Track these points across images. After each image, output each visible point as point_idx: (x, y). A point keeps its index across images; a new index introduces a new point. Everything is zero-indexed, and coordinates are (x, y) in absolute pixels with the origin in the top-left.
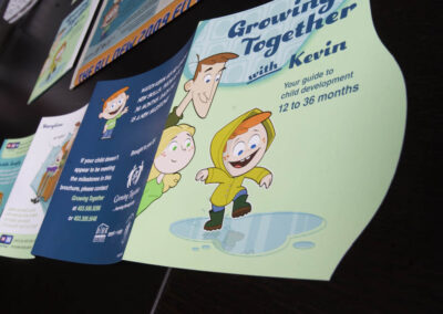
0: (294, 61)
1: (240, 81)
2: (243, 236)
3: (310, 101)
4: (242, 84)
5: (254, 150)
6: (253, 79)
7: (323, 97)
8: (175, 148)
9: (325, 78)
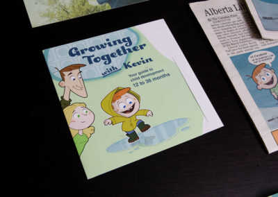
0: (126, 66)
1: (97, 76)
2: (154, 137)
3: (149, 81)
4: (99, 78)
5: (132, 104)
6: (105, 75)
7: (154, 79)
8: (79, 116)
9: (150, 72)
